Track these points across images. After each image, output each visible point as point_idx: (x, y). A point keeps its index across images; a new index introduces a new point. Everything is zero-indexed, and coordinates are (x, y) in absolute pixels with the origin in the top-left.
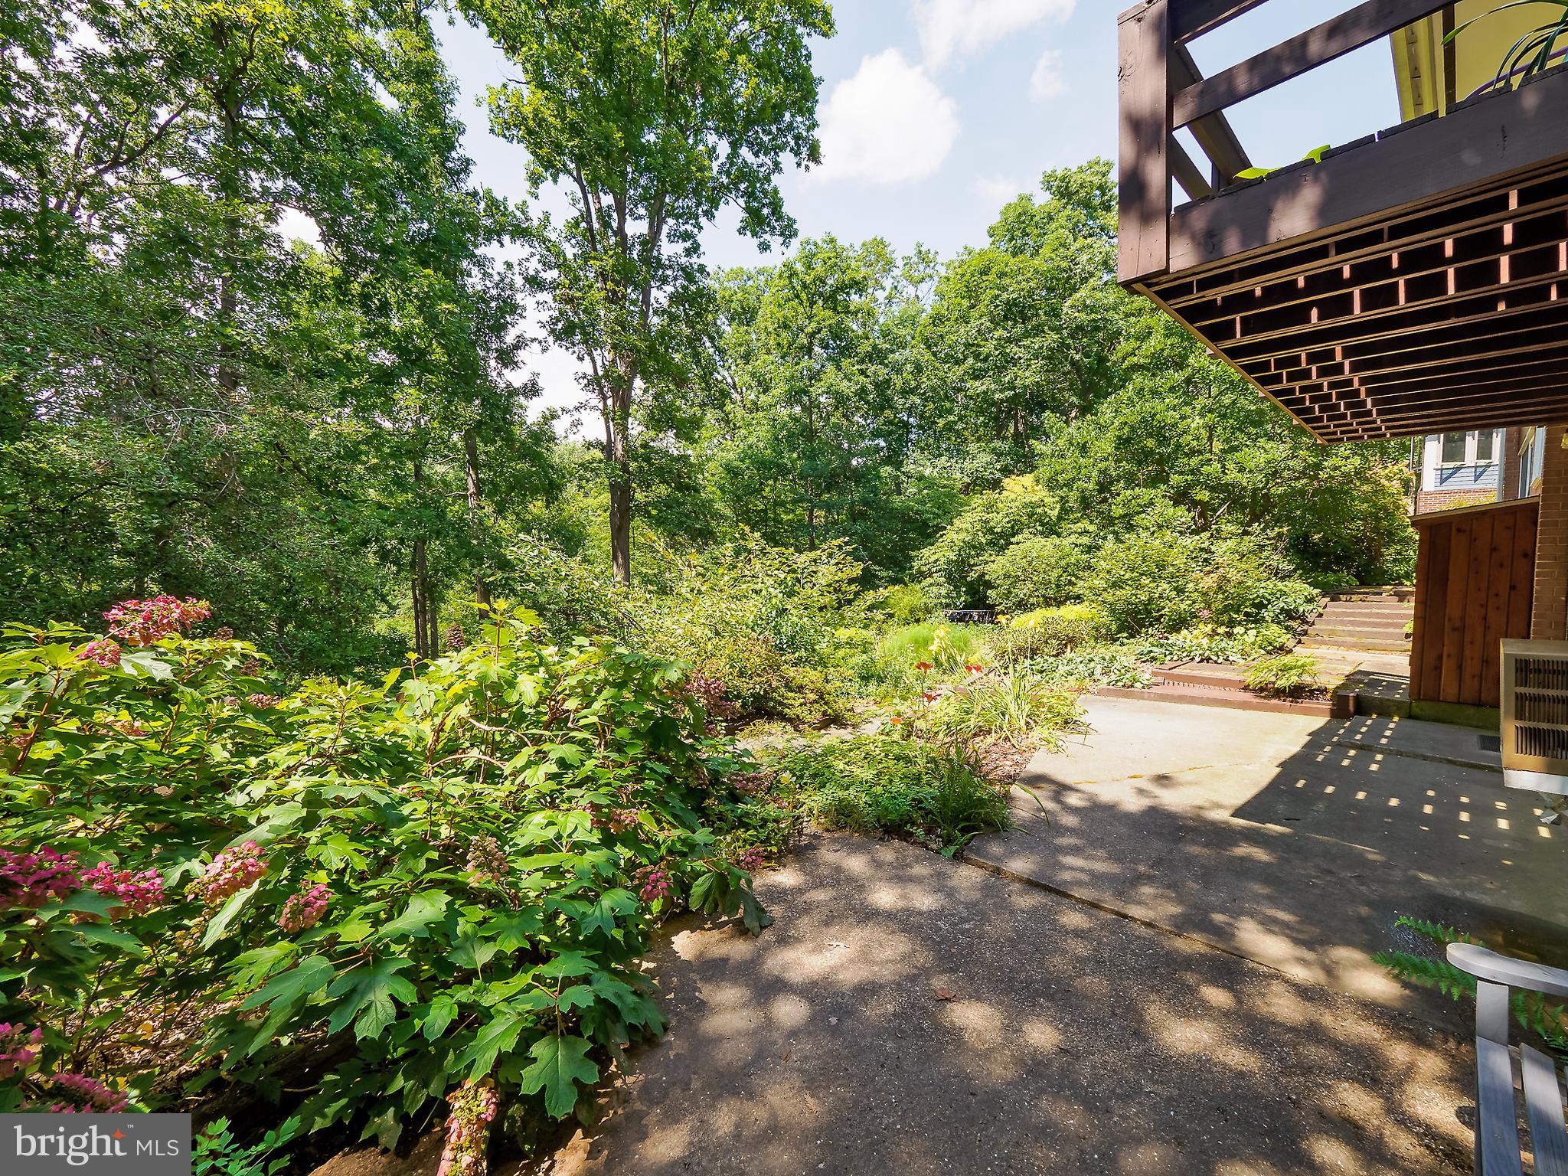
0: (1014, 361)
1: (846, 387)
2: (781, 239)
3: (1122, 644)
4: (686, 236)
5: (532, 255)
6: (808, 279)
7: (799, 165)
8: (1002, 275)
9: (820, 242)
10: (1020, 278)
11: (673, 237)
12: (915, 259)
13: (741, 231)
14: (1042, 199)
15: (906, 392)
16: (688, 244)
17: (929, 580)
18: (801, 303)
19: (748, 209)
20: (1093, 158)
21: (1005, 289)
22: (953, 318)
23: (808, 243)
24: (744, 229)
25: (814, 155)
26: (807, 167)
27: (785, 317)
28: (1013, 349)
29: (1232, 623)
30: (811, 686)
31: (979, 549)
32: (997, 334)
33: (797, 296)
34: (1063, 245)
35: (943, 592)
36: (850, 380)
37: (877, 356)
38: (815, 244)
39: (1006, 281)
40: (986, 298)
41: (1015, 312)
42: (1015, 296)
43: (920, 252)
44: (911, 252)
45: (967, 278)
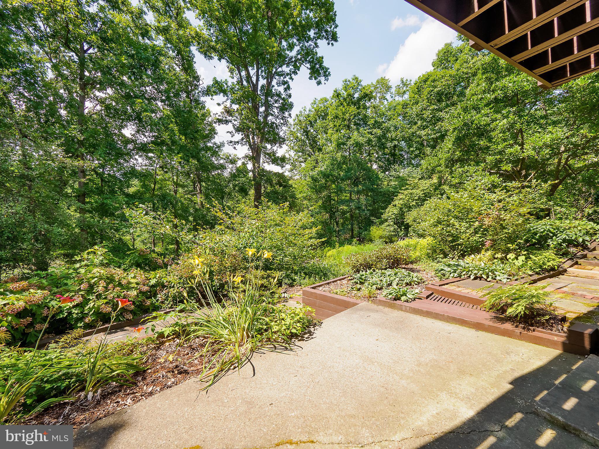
0: (440, 119)
1: (361, 140)
2: (324, 78)
3: (438, 262)
4: (284, 83)
5: (227, 100)
7: (329, 44)
8: (434, 81)
9: (351, 80)
10: (442, 80)
11: (278, 84)
13: (310, 78)
16: (286, 86)
17: (386, 224)
18: (344, 107)
19: (311, 69)
21: (435, 87)
22: (411, 103)
23: (346, 81)
25: (334, 38)
26: (332, 44)
28: (442, 114)
29: (507, 251)
31: (410, 208)
32: (431, 108)
33: (342, 104)
34: (466, 62)
35: (392, 229)
36: (363, 137)
38: (349, 81)
39: (437, 83)
41: (440, 97)
42: (440, 89)
43: (403, 82)
44: (399, 83)
45: (418, 84)
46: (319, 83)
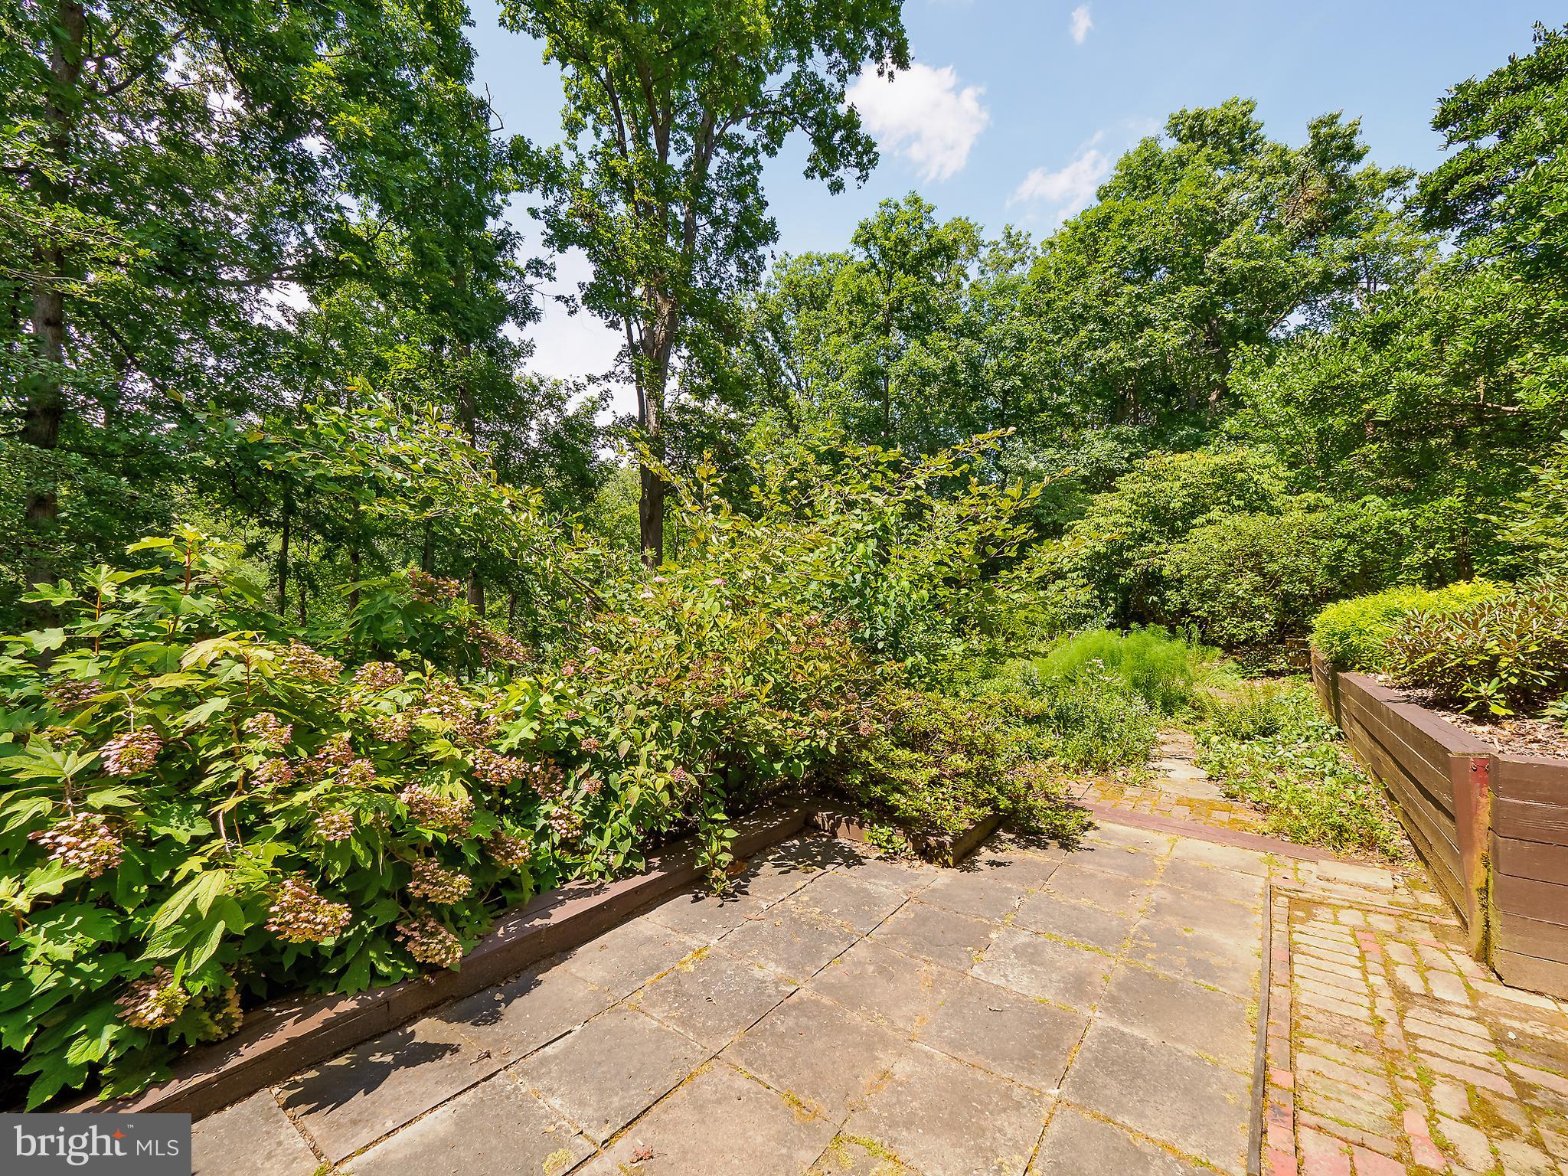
0: (1148, 322)
1: (932, 364)
2: (856, 172)
6: (888, 244)
7: (881, 73)
9: (902, 204)
12: (1003, 245)
13: (809, 174)
14: (1169, 146)
15: (1002, 373)
18: (879, 273)
19: (817, 141)
20: (1229, 98)
23: (887, 205)
24: (812, 170)
25: (900, 56)
26: (891, 75)
27: (860, 288)
28: (1145, 309)
30: (948, 734)
33: (874, 266)
36: (937, 356)
37: (969, 330)
38: (897, 206)
40: (1109, 250)
43: (1009, 236)
44: (999, 237)
46: (837, 187)
